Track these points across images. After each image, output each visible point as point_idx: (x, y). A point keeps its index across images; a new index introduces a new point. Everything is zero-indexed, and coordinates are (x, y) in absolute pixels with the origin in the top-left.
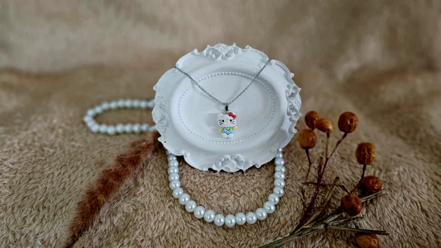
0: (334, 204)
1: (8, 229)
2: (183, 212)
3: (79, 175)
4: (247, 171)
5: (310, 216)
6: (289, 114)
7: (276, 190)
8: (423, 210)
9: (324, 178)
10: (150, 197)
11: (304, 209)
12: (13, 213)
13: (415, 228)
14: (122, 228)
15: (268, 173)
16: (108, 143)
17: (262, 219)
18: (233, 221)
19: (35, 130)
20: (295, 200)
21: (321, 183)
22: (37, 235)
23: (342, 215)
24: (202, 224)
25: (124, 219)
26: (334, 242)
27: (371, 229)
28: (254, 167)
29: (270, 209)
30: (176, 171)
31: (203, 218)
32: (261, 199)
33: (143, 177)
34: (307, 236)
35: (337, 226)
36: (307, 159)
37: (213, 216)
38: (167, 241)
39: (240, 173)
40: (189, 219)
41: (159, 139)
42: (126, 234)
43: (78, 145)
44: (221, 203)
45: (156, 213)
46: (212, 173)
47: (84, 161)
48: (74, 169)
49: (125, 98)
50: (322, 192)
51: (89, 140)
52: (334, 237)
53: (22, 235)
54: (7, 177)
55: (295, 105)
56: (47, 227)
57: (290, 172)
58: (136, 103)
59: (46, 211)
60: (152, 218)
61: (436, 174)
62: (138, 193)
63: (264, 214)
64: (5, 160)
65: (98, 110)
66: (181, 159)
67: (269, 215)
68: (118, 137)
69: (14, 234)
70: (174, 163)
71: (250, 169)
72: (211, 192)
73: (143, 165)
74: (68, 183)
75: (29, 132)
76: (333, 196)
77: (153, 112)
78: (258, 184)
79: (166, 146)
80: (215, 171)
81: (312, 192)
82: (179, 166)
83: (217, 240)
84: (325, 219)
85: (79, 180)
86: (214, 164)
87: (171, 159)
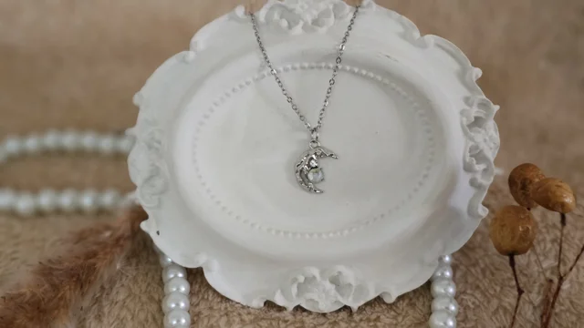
4: (361, 309)
6: (468, 168)
15: (412, 316)
16: (17, 237)
28: (379, 300)
30: (182, 305)
33: (99, 318)
36: (514, 283)
39: (343, 315)
41: (144, 226)
46: (278, 314)
55: (483, 146)
57: (470, 315)
58: (88, 141)
66: (195, 276)
68: (40, 221)
70: (178, 286)
71: (368, 304)
73: (103, 288)
77: (130, 159)
79: (160, 243)
80: (281, 309)
82: (191, 294)
86: (279, 291)
87: (172, 276)
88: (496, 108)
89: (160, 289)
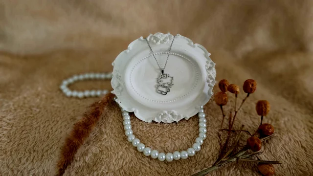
0: (241, 143)
1: (8, 167)
2: (136, 152)
3: (59, 127)
4: (179, 122)
5: (225, 153)
6: (208, 81)
7: (200, 135)
8: (302, 147)
9: (234, 126)
10: (111, 141)
11: (221, 148)
12: (11, 155)
13: (298, 160)
14: (91, 164)
15: (194, 123)
16: (79, 104)
17: (192, 155)
18: (172, 157)
19: (25, 95)
20: (214, 142)
21: (232, 129)
22: (30, 171)
23: (248, 152)
24: (149, 160)
25: (93, 158)
26: (243, 170)
27: (268, 160)
28: (184, 119)
29: (197, 148)
30: (129, 123)
31: (150, 156)
32: (191, 142)
33: (105, 127)
34: (224, 166)
35: (245, 159)
36: (221, 113)
37: (157, 154)
38: (125, 173)
39: (174, 124)
40: (140, 157)
41: (116, 100)
42: (95, 168)
43: (57, 105)
44: (162, 145)
45: (116, 153)
46: (155, 124)
47: (62, 117)
48: (55, 123)
50: (232, 136)
51: (65, 102)
52: (243, 166)
53: (18, 171)
54: (6, 130)
55: (212, 75)
56: (37, 165)
57: (210, 122)
58: (98, 76)
59: (35, 153)
60: (113, 156)
61: (310, 122)
62: (102, 139)
63: (193, 152)
64: (4, 117)
65: (71, 80)
66: (132, 114)
67: (196, 153)
68: (85, 100)
69: (13, 171)
71: (181, 120)
72: (155, 137)
74: (51, 133)
75: (21, 97)
76: (240, 139)
77: (112, 81)
78: (188, 131)
79: (121, 105)
80: (157, 123)
81: (226, 136)
82: (131, 120)
83: (160, 171)
84: (236, 154)
85: (59, 130)
86: (156, 118)
87: (125, 114)
88: (215, 64)
89: (122, 118)
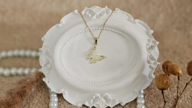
4: (113, 107)
6: (149, 62)
28: (119, 104)
41: (44, 80)
49: (20, 49)
70: (55, 99)
79: (49, 85)
80: (87, 107)
86: (87, 101)
87: (53, 96)
88: (158, 43)
89: (49, 100)
